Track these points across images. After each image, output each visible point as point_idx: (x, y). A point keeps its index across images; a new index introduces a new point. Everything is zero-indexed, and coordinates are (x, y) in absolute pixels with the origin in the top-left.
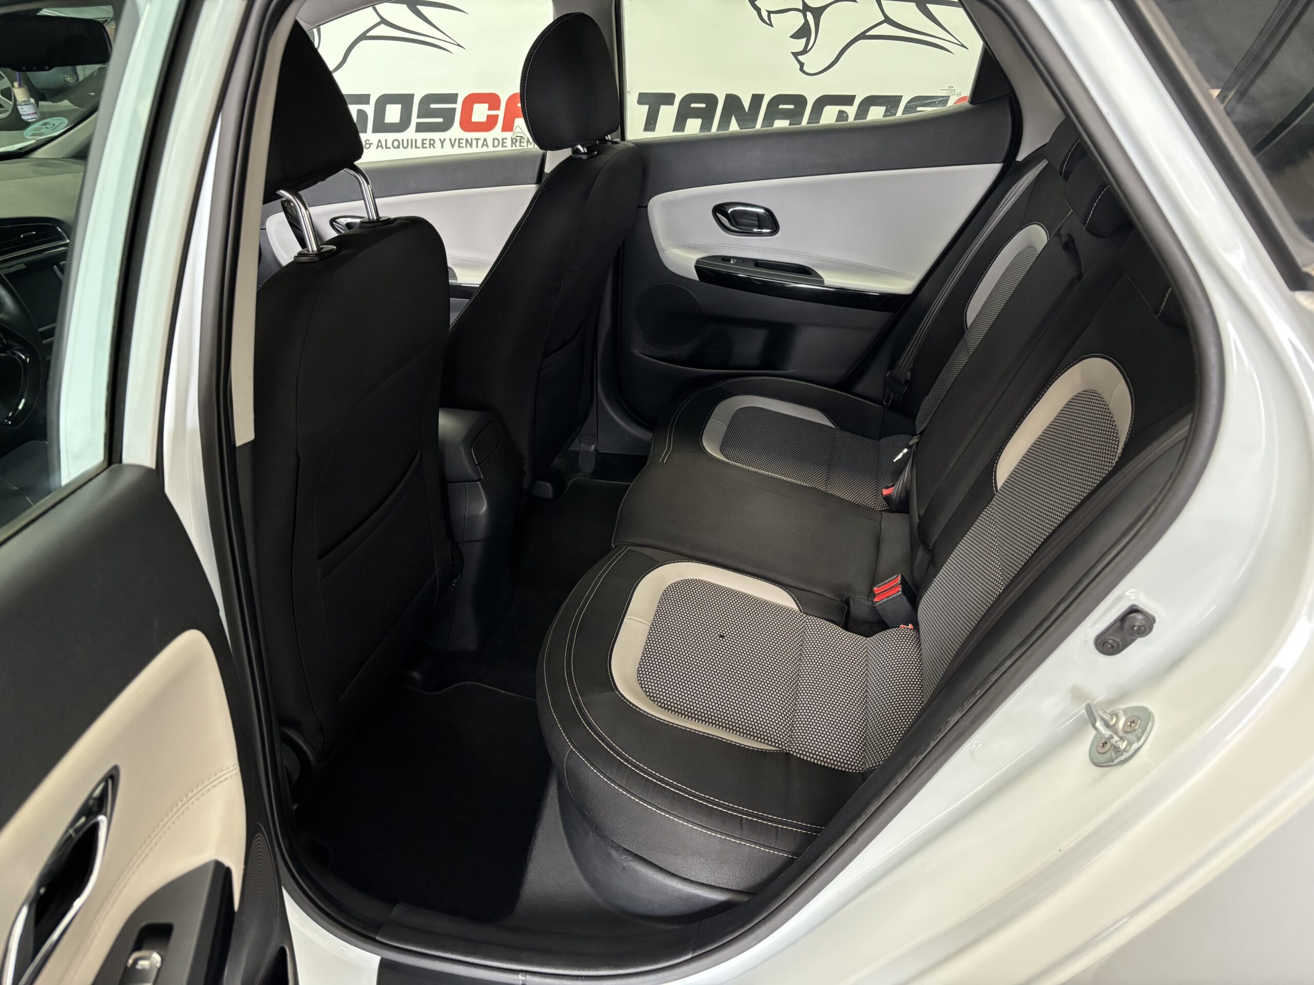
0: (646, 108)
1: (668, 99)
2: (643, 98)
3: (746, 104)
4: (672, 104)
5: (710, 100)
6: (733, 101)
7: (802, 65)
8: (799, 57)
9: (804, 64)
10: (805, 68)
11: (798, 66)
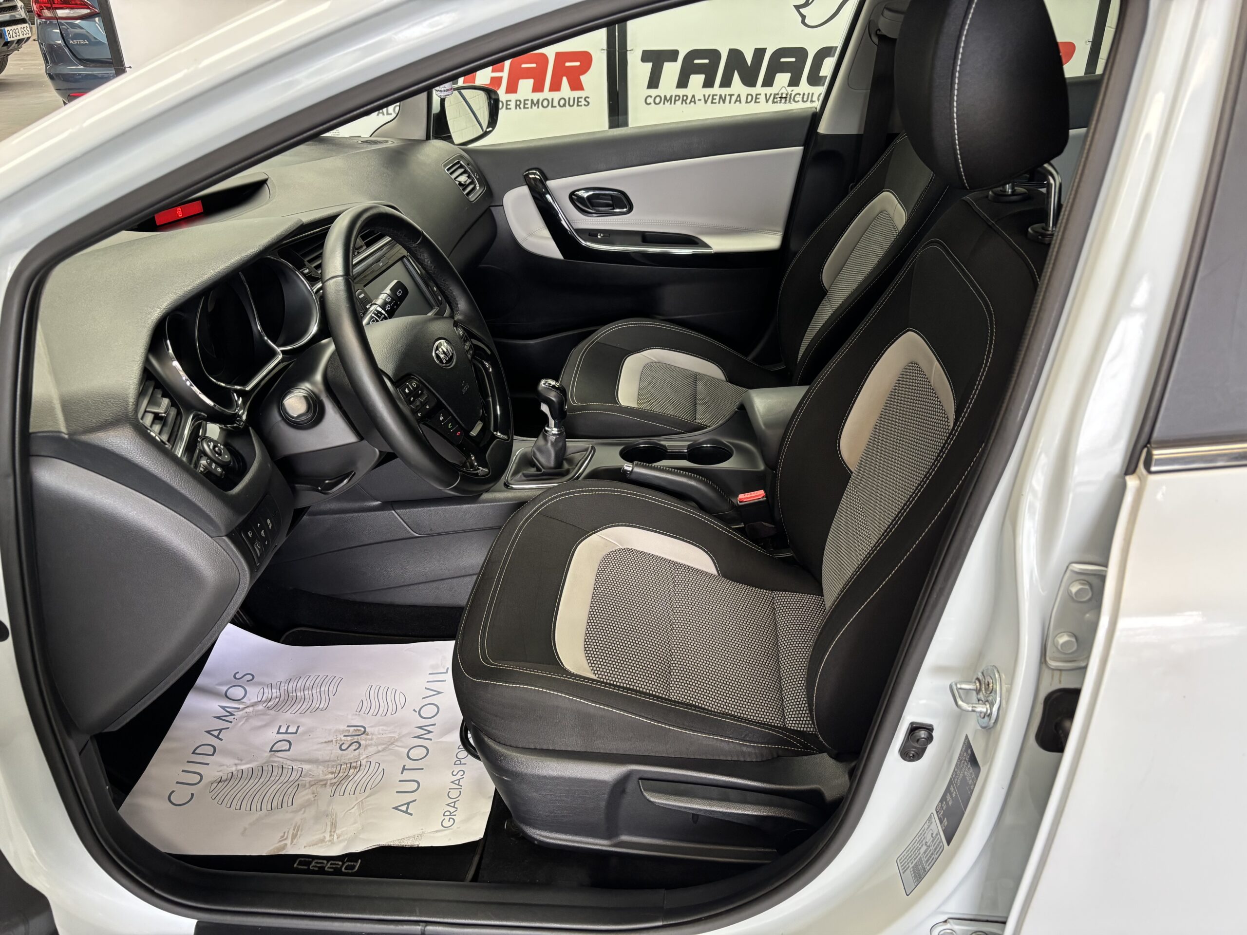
0: (649, 66)
1: (672, 55)
2: (647, 56)
3: (749, 59)
4: (675, 60)
5: (714, 55)
6: (735, 55)
7: (803, 17)
8: (801, 10)
9: (805, 16)
10: (806, 21)
11: (800, 19)
